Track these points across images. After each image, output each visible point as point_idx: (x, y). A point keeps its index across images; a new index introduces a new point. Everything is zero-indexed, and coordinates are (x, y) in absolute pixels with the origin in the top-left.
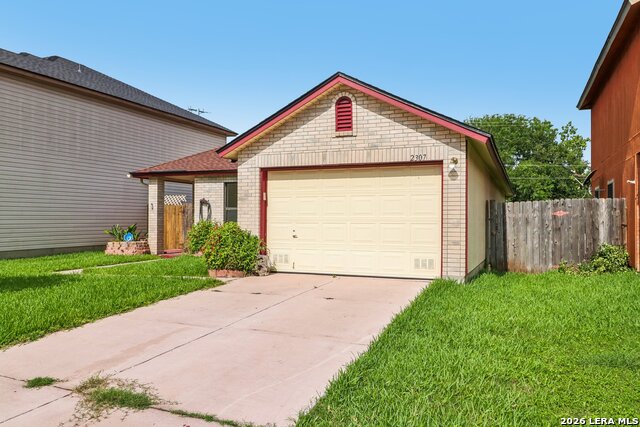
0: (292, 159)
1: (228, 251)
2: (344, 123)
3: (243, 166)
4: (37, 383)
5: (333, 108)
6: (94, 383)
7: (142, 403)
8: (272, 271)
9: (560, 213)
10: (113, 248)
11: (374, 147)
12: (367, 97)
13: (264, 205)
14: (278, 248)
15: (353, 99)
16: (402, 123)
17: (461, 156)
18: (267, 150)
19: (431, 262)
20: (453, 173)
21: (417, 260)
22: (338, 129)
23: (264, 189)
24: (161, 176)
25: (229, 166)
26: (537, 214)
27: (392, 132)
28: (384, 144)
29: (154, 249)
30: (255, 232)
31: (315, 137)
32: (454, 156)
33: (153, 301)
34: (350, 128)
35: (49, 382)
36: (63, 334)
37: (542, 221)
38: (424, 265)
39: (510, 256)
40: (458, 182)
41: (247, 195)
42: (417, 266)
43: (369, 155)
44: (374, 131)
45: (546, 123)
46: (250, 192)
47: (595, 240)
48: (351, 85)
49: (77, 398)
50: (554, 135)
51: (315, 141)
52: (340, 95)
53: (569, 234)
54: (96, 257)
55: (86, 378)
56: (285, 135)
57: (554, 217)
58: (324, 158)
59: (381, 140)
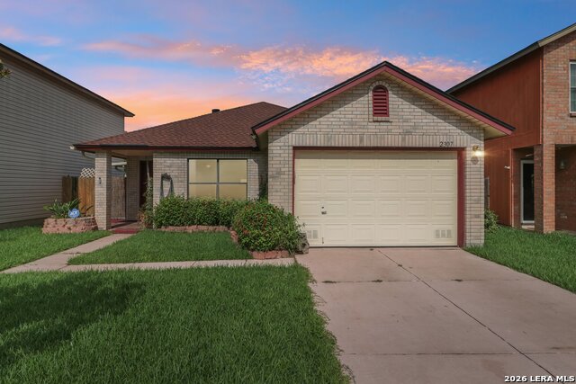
0: (329, 140)
2: (381, 109)
3: (274, 144)
5: (371, 94)
10: (55, 225)
11: (408, 133)
15: (389, 89)
16: (433, 113)
17: (480, 144)
18: (301, 130)
19: (449, 232)
21: (437, 231)
22: (375, 114)
27: (424, 121)
28: (417, 131)
29: (102, 225)
30: (289, 210)
31: (352, 120)
32: (475, 144)
34: (386, 114)
38: (443, 235)
40: (478, 166)
41: (280, 173)
42: (437, 236)
43: (404, 139)
44: (408, 119)
46: (283, 170)
51: (352, 124)
52: (377, 83)
56: (321, 116)
58: (361, 140)
59: (415, 127)
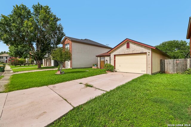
1: (109, 68)
2: (128, 47)
3: (111, 55)
4: (80, 83)
5: (126, 44)
6: (87, 84)
7: (92, 87)
8: (116, 72)
9: (178, 62)
10: (93, 67)
11: (134, 51)
12: (132, 42)
13: (115, 61)
14: (117, 68)
15: (130, 43)
16: (139, 46)
17: (150, 51)
18: (115, 52)
19: (145, 71)
20: (149, 55)
22: (127, 48)
23: (115, 58)
24: (100, 56)
25: (109, 54)
26: (172, 62)
27: (137, 48)
29: (99, 68)
30: (113, 65)
31: (123, 49)
32: (149, 51)
33: (96, 75)
35: (82, 83)
36: (84, 78)
37: (174, 63)
38: (143, 71)
39: (166, 70)
42: (142, 71)
45: (184, 41)
47: (186, 67)
48: (129, 40)
49: (85, 85)
50: (186, 44)
52: (127, 42)
53: (180, 66)
54: (91, 69)
55: (86, 83)
56: (118, 49)
57: (176, 63)
58: (125, 53)
59: (135, 49)
